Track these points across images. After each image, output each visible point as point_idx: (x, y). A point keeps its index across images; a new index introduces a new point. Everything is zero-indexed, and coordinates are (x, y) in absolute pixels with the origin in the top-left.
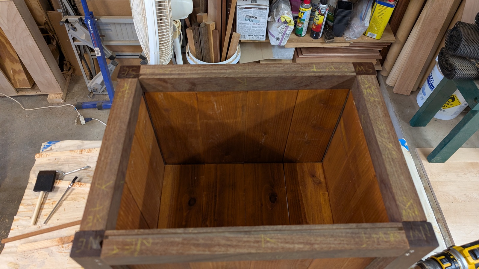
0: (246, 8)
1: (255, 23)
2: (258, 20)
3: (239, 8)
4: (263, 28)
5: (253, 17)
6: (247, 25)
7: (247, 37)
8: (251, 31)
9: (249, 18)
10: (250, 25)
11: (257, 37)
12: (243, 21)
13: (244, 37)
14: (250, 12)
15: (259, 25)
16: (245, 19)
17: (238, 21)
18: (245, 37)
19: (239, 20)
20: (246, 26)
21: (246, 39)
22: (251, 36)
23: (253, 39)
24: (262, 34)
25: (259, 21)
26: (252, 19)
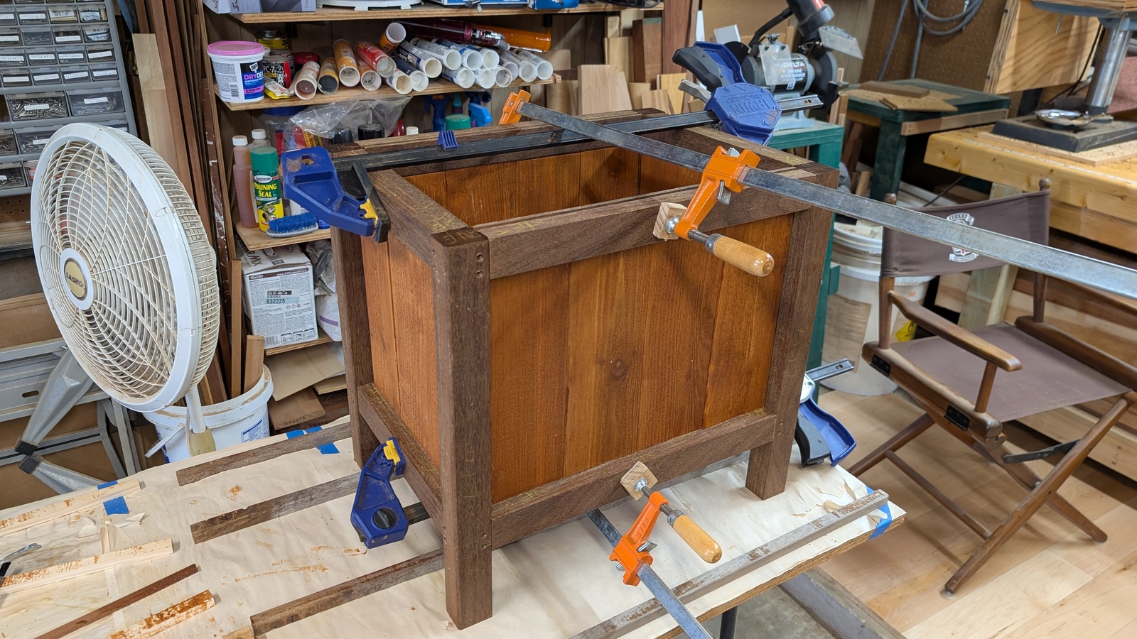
0: (265, 276)
1: (290, 305)
2: (294, 298)
3: (250, 279)
4: (309, 312)
5: (283, 293)
6: (273, 313)
7: (280, 338)
8: (284, 323)
9: (274, 296)
10: (279, 312)
11: (300, 335)
12: (265, 306)
13: (271, 340)
14: (275, 283)
15: (299, 306)
16: (268, 300)
17: (253, 308)
18: (275, 340)
19: (254, 305)
20: (271, 315)
21: (277, 345)
22: (286, 336)
23: (292, 341)
24: (310, 326)
25: (298, 298)
26: (282, 297)
